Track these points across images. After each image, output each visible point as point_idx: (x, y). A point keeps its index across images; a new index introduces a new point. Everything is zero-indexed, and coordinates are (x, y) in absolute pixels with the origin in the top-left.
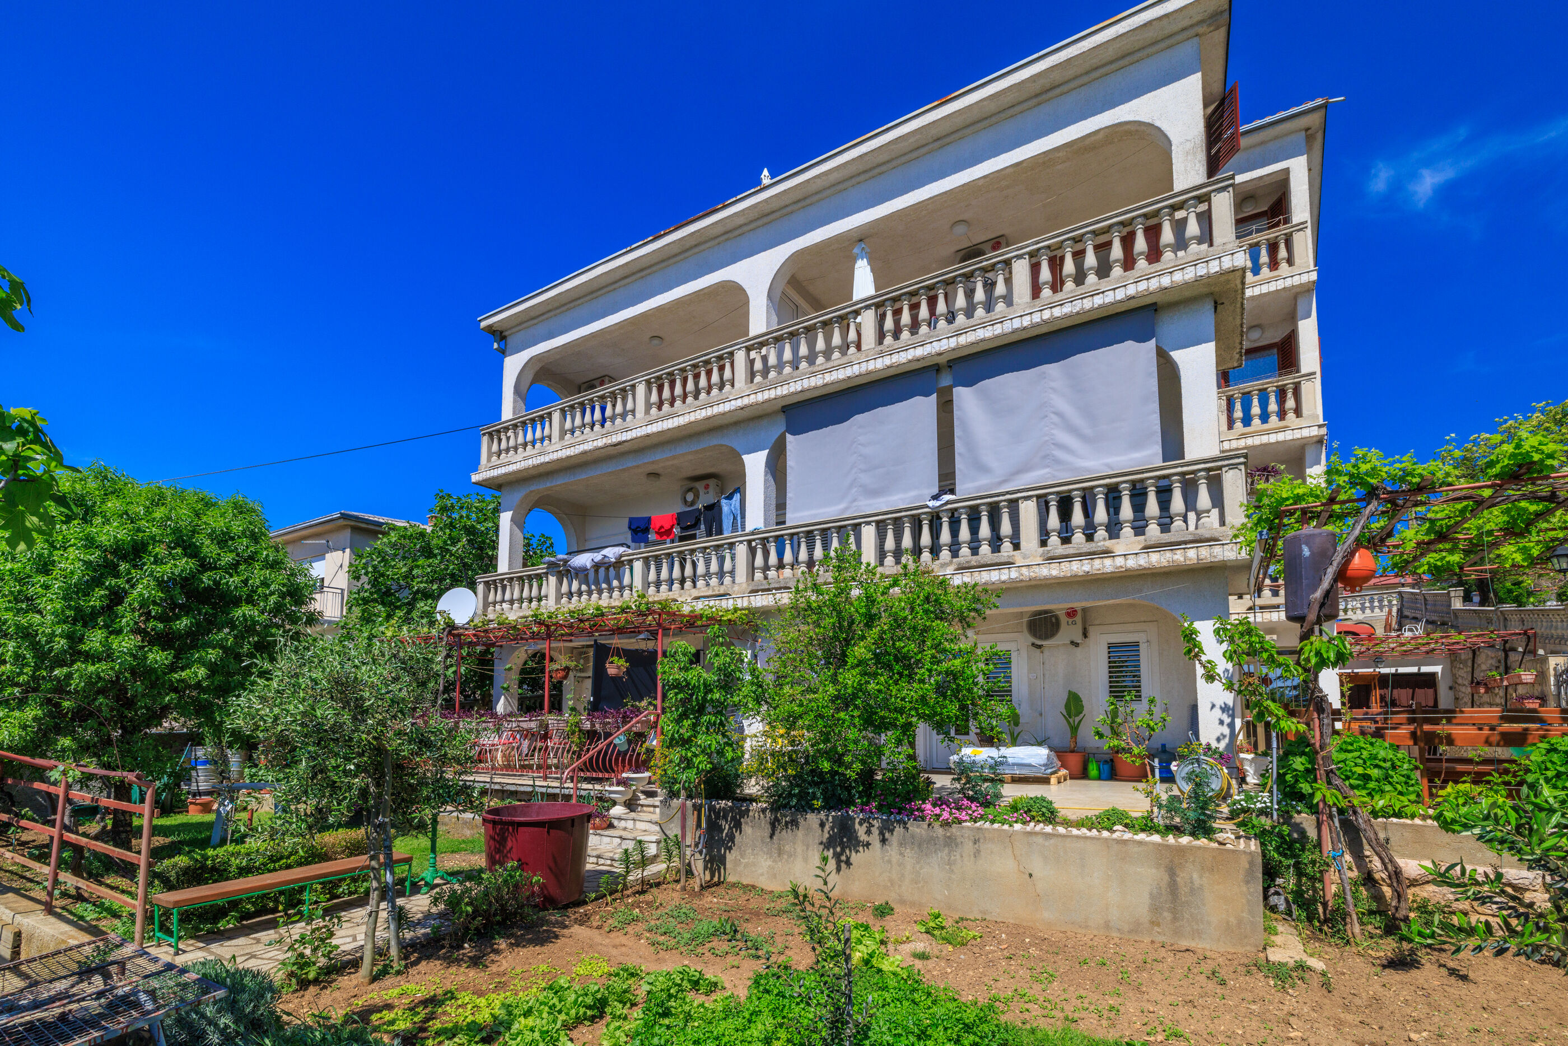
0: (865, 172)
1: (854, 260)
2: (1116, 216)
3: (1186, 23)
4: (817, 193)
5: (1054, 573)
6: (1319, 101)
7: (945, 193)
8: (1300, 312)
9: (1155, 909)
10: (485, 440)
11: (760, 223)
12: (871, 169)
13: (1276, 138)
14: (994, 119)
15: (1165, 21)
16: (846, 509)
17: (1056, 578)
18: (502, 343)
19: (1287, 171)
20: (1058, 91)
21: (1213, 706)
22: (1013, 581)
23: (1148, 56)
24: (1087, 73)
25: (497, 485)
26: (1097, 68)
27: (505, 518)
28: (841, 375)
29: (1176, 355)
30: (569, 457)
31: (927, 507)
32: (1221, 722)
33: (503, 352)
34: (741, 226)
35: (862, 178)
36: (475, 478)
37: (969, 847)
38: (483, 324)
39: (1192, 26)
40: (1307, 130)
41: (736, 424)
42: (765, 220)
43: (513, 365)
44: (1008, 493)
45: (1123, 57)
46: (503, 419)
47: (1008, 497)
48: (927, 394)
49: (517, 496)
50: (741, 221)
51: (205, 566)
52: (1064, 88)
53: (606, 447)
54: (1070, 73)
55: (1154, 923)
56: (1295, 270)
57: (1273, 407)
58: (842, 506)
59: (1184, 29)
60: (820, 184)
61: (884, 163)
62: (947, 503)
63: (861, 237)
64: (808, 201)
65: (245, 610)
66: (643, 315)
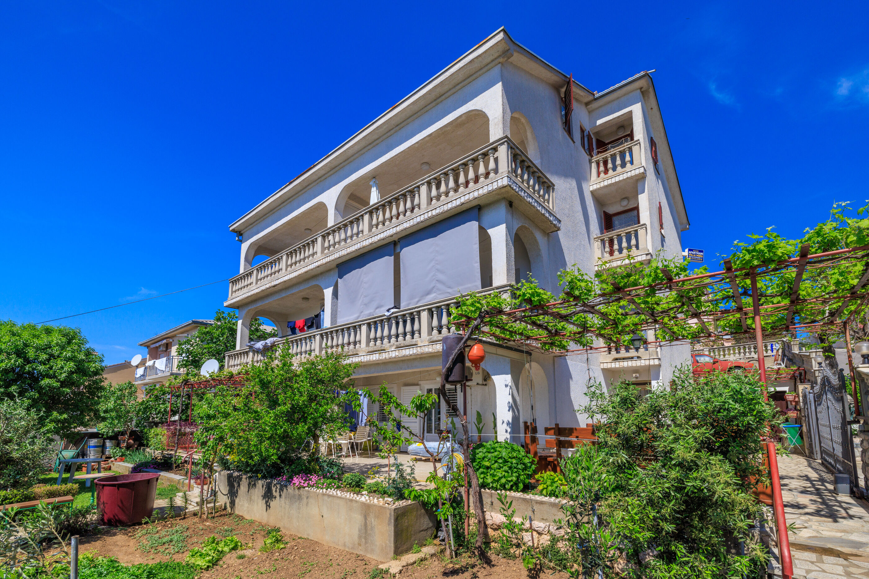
0: (370, 144)
1: (370, 188)
2: (460, 160)
3: (492, 58)
4: (353, 156)
5: (430, 350)
6: (642, 73)
7: (402, 152)
8: (639, 190)
9: (360, 537)
10: (231, 284)
11: (332, 172)
12: (372, 142)
13: (625, 95)
14: (419, 114)
15: (480, 59)
16: (358, 317)
17: (431, 353)
18: (240, 238)
19: (631, 112)
20: (443, 97)
21: (503, 422)
22: (415, 355)
23: (480, 76)
24: (455, 87)
25: (238, 306)
26: (458, 84)
27: (240, 322)
28: (353, 249)
29: (490, 231)
30: (257, 293)
31: (385, 315)
32: (506, 431)
33: (241, 241)
34: (324, 175)
35: (369, 147)
36: (225, 304)
37: (305, 500)
38: (231, 229)
39: (496, 59)
40: (641, 88)
41: (322, 274)
42: (334, 171)
43: (245, 247)
44: (416, 308)
45: (469, 77)
46: (241, 273)
47: (416, 310)
48: (391, 256)
49: (244, 312)
50: (323, 172)
51: (27, 361)
52: (447, 95)
53: (270, 288)
54: (446, 88)
55: (360, 545)
56: (634, 167)
57: (624, 244)
58: (356, 315)
59: (492, 61)
60: (351, 152)
61: (377, 139)
62: (393, 313)
63: (374, 176)
64: (349, 160)
65: (45, 382)
66: (291, 220)
